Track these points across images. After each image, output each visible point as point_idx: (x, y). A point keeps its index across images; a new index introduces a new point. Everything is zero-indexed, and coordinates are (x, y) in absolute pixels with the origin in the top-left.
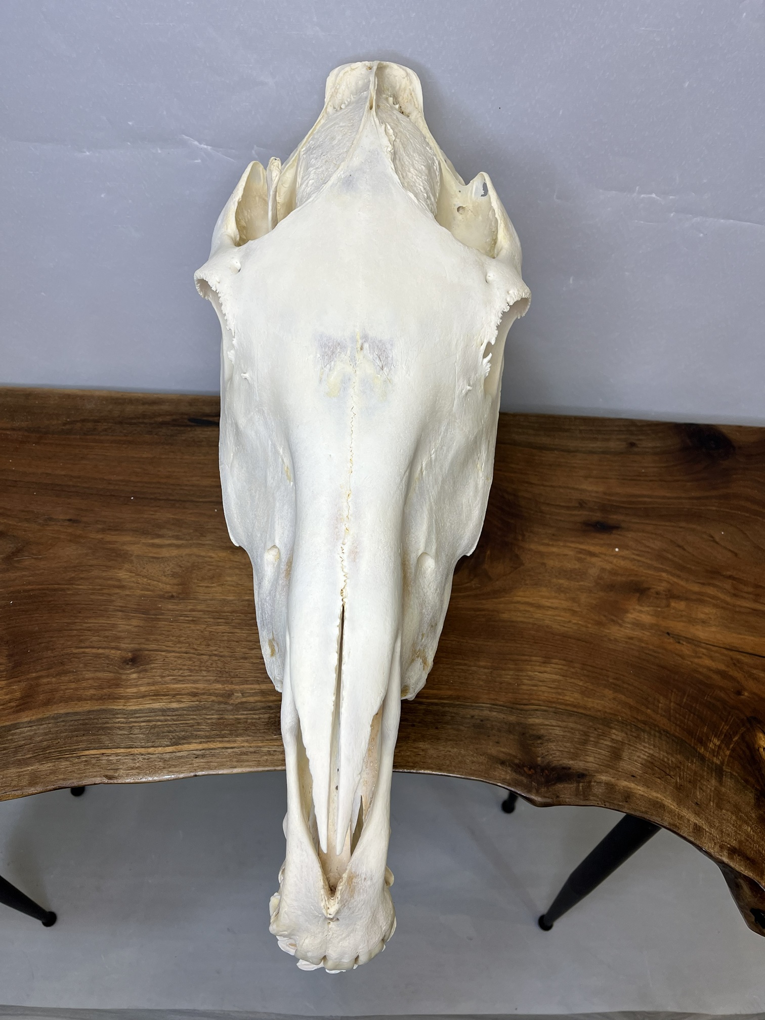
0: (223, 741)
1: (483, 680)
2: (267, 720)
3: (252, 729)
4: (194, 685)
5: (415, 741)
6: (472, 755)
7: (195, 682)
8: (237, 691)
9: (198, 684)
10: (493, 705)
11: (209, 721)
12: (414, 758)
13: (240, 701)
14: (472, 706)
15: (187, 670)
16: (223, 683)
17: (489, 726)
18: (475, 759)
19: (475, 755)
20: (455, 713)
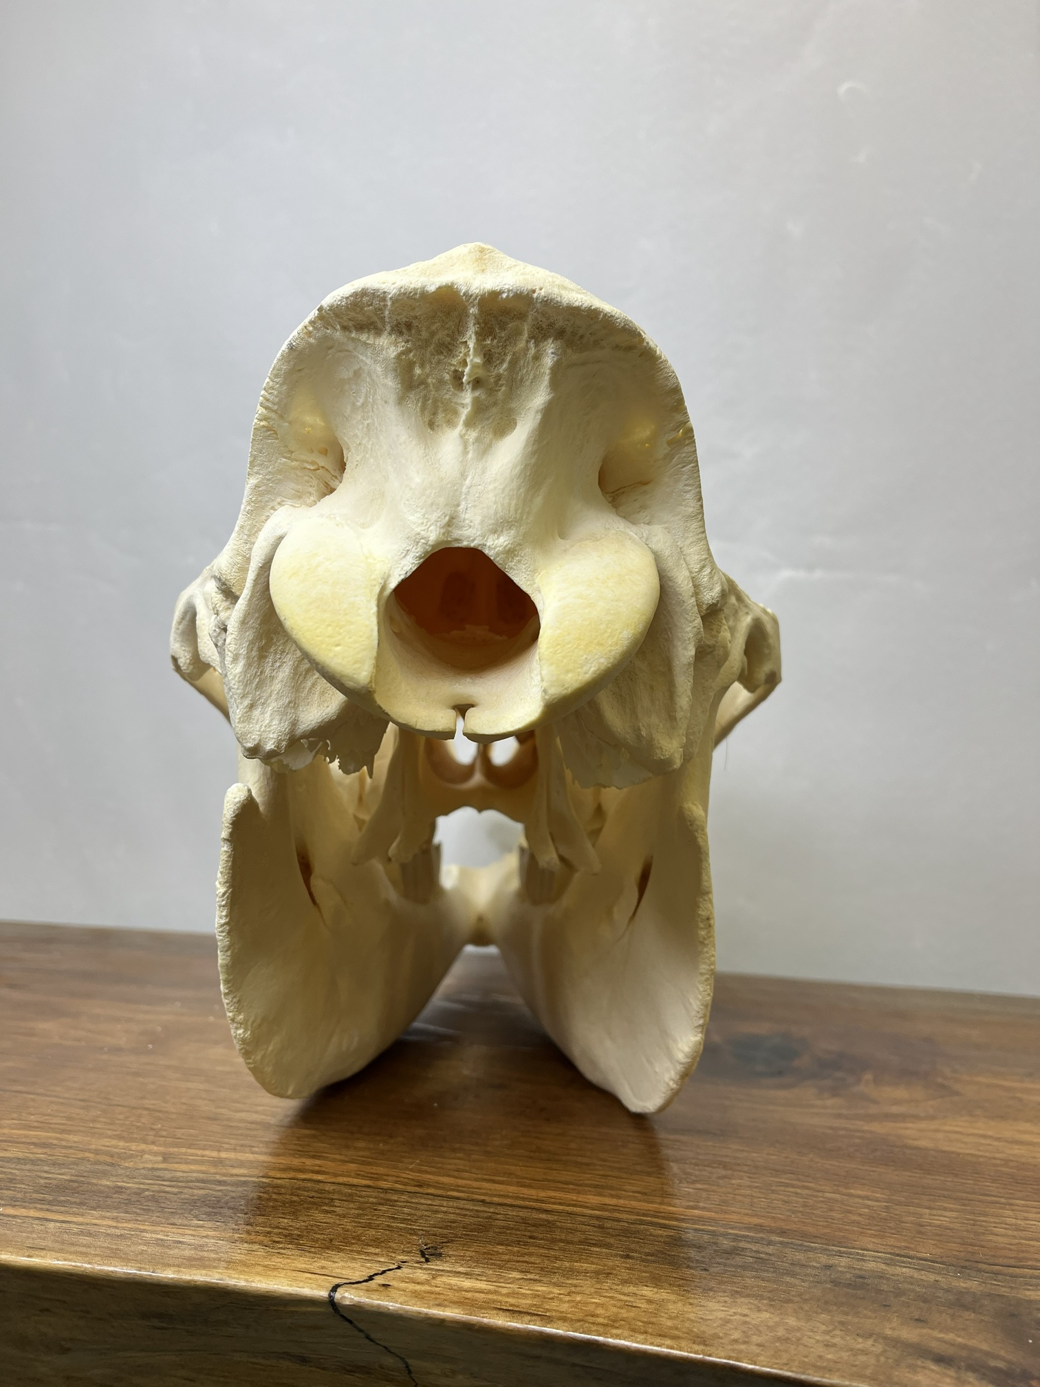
0: (48, 1210)
1: (860, 1215)
2: (196, 1198)
3: (145, 1204)
4: (58, 1135)
5: (625, 1282)
6: (827, 1332)
7: (63, 1131)
8: (156, 1154)
9: (69, 1134)
10: (898, 1255)
11: (42, 1181)
12: (615, 1310)
13: (150, 1166)
14: (826, 1250)
15: (65, 1117)
16: (132, 1140)
17: (885, 1288)
18: (836, 1340)
19: (838, 1332)
20: (767, 1254)
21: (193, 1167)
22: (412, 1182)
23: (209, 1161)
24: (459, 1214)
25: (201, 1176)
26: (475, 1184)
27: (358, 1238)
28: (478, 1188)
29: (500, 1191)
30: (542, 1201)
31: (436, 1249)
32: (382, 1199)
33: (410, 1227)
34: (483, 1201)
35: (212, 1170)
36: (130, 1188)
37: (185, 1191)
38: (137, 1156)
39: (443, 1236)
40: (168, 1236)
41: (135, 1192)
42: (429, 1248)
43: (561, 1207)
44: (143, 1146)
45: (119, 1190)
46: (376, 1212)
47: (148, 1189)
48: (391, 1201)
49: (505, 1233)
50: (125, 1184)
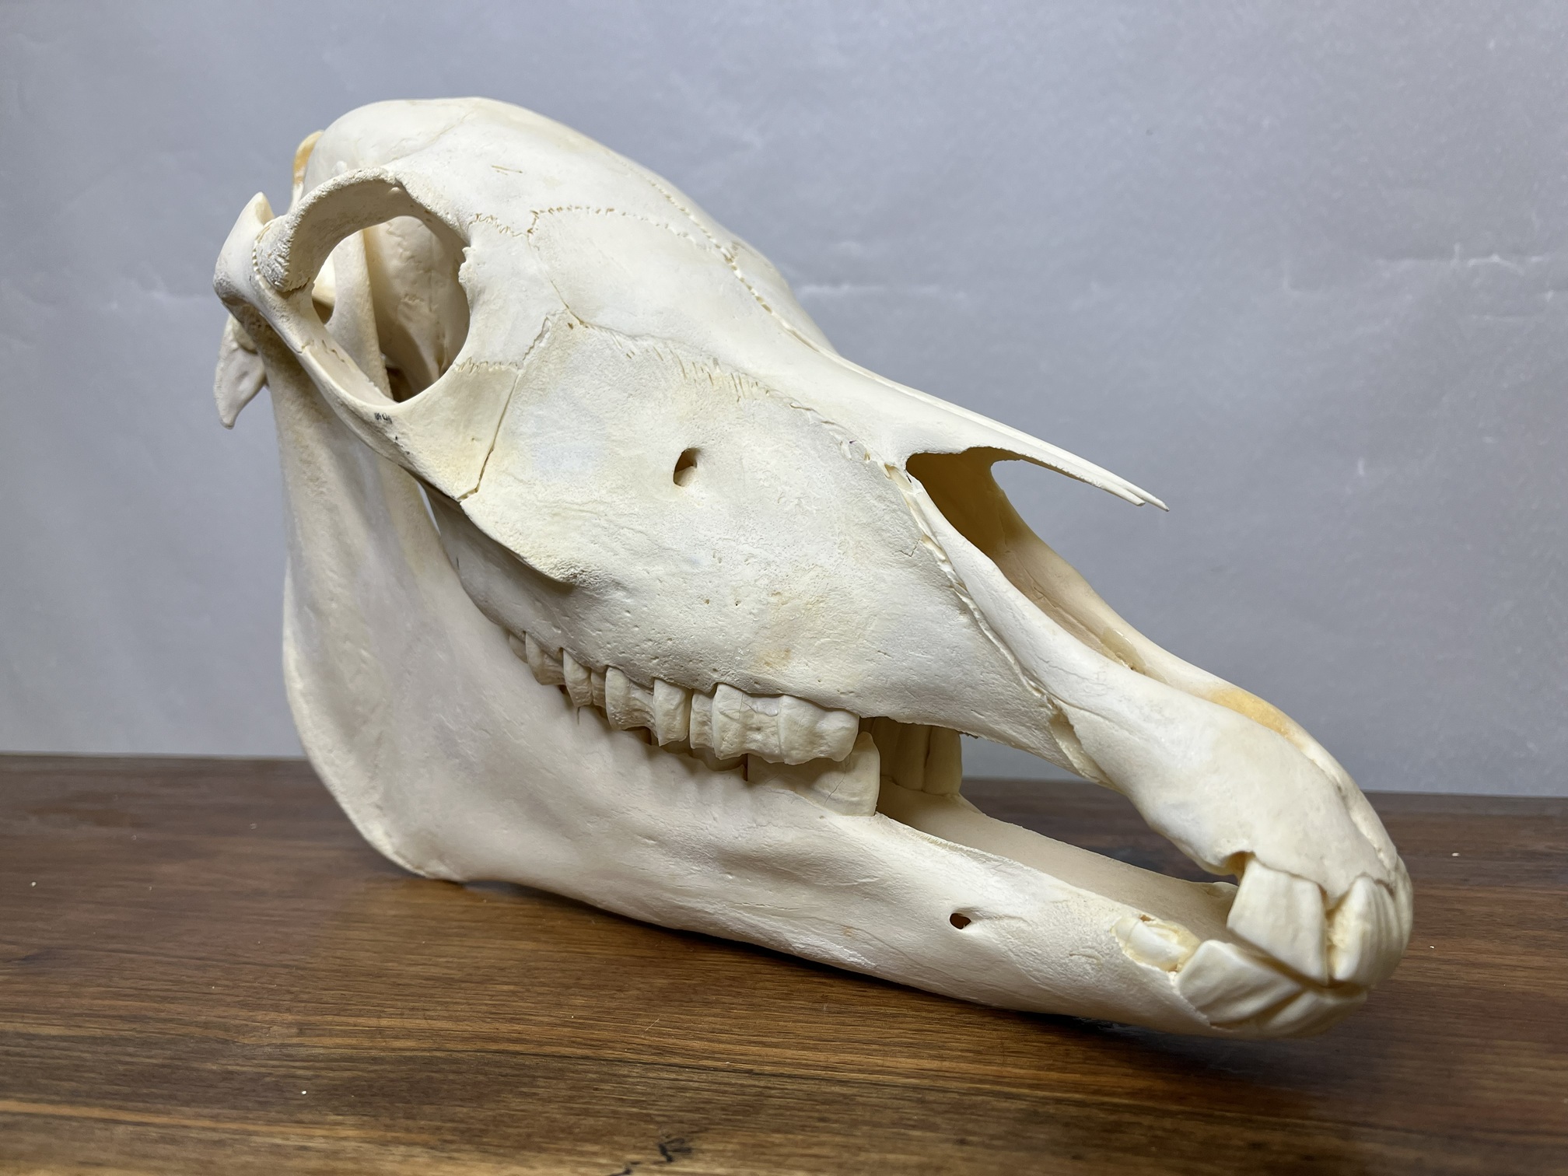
21: (339, 1041)
22: (650, 1050)
23: (362, 1032)
24: (716, 1091)
25: (349, 1052)
26: (738, 1048)
27: (568, 1130)
28: (742, 1055)
29: (774, 1056)
30: (834, 1069)
31: (682, 1141)
32: (606, 1073)
33: (644, 1111)
34: (750, 1072)
35: (367, 1043)
36: (243, 1073)
37: (323, 1073)
38: (262, 1028)
39: (692, 1122)
40: (288, 1139)
41: (251, 1079)
42: (672, 1142)
43: (861, 1076)
44: (272, 1015)
45: (228, 1076)
46: (596, 1093)
47: (270, 1074)
48: (619, 1076)
49: (782, 1115)
50: (238, 1068)
